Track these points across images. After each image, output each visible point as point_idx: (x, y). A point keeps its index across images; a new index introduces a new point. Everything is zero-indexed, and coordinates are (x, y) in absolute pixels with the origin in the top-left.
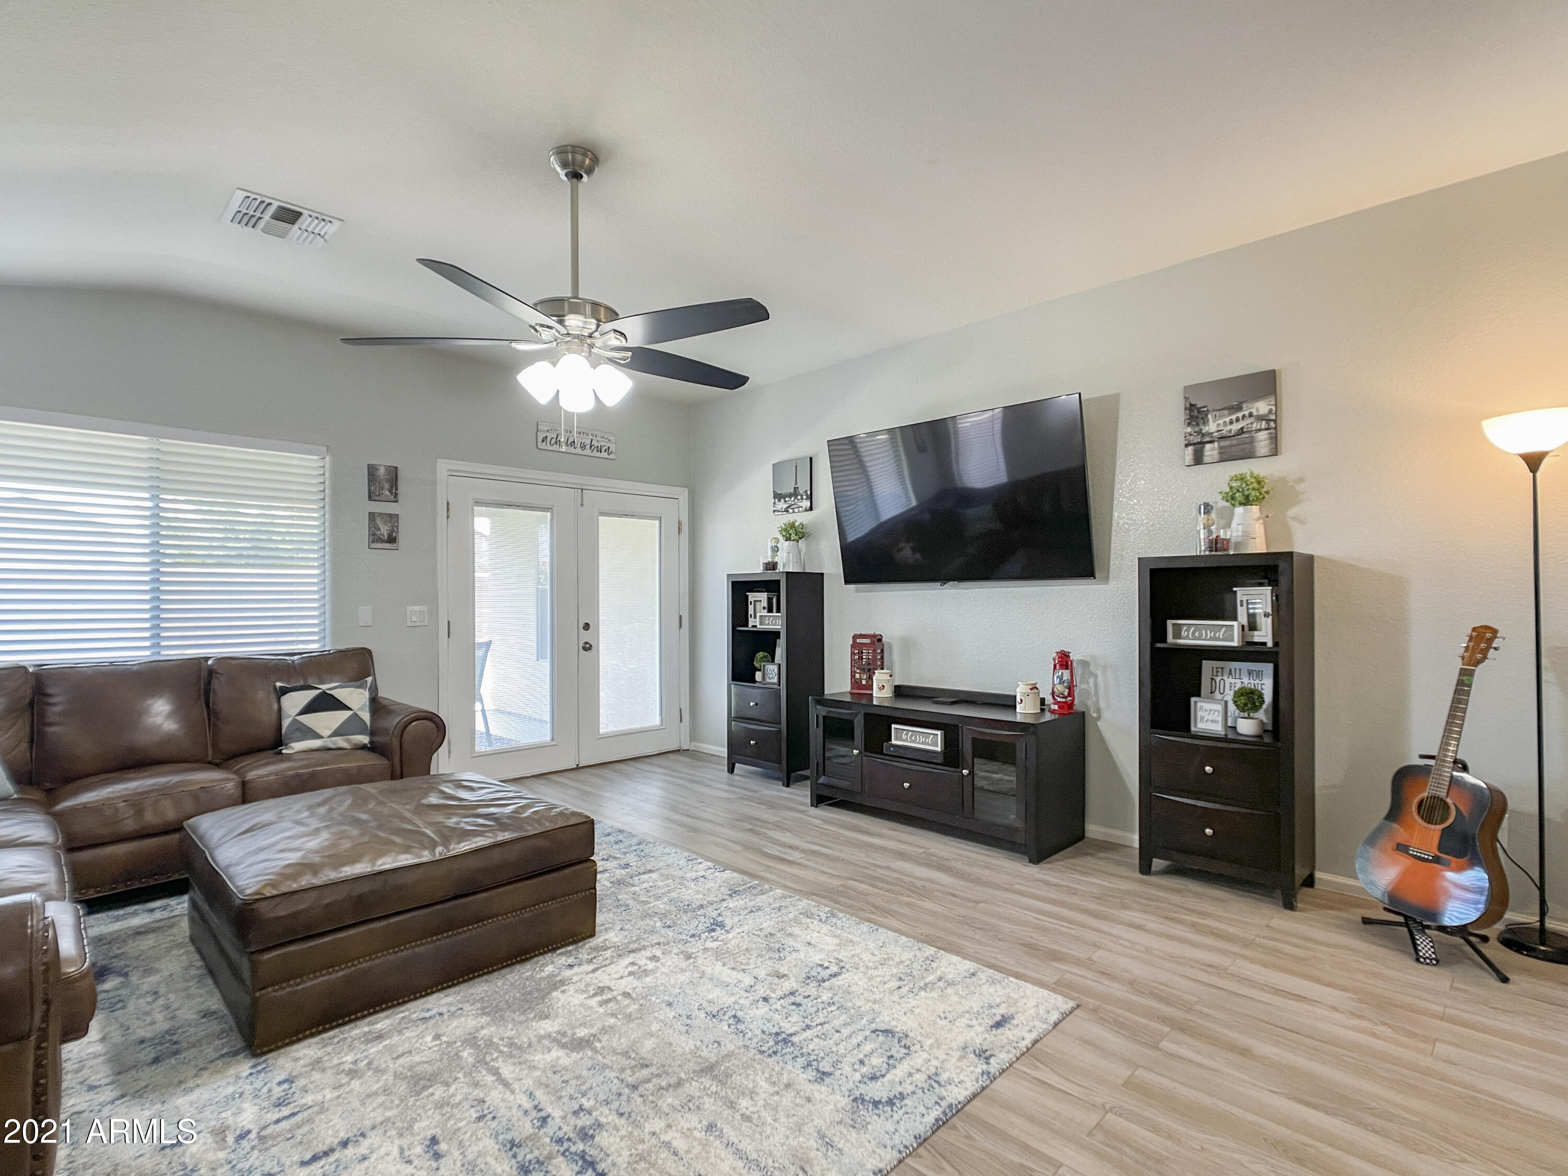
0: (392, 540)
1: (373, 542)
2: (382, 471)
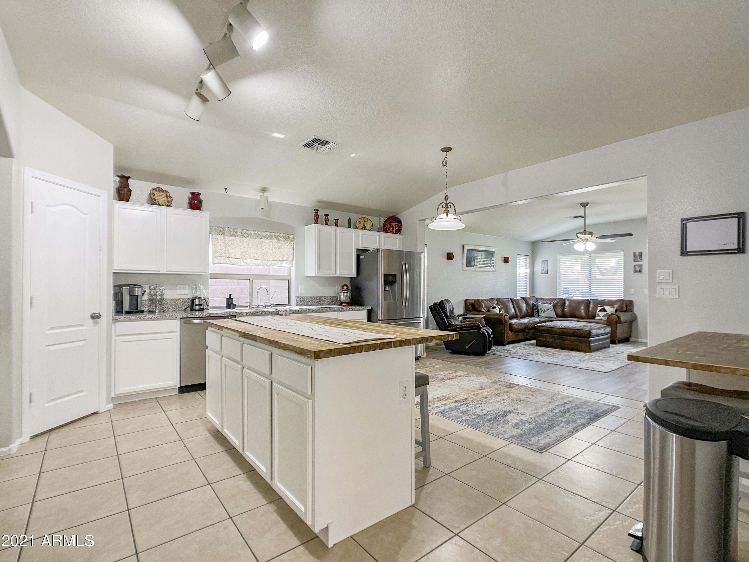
0: (640, 271)
1: (635, 272)
2: (637, 254)
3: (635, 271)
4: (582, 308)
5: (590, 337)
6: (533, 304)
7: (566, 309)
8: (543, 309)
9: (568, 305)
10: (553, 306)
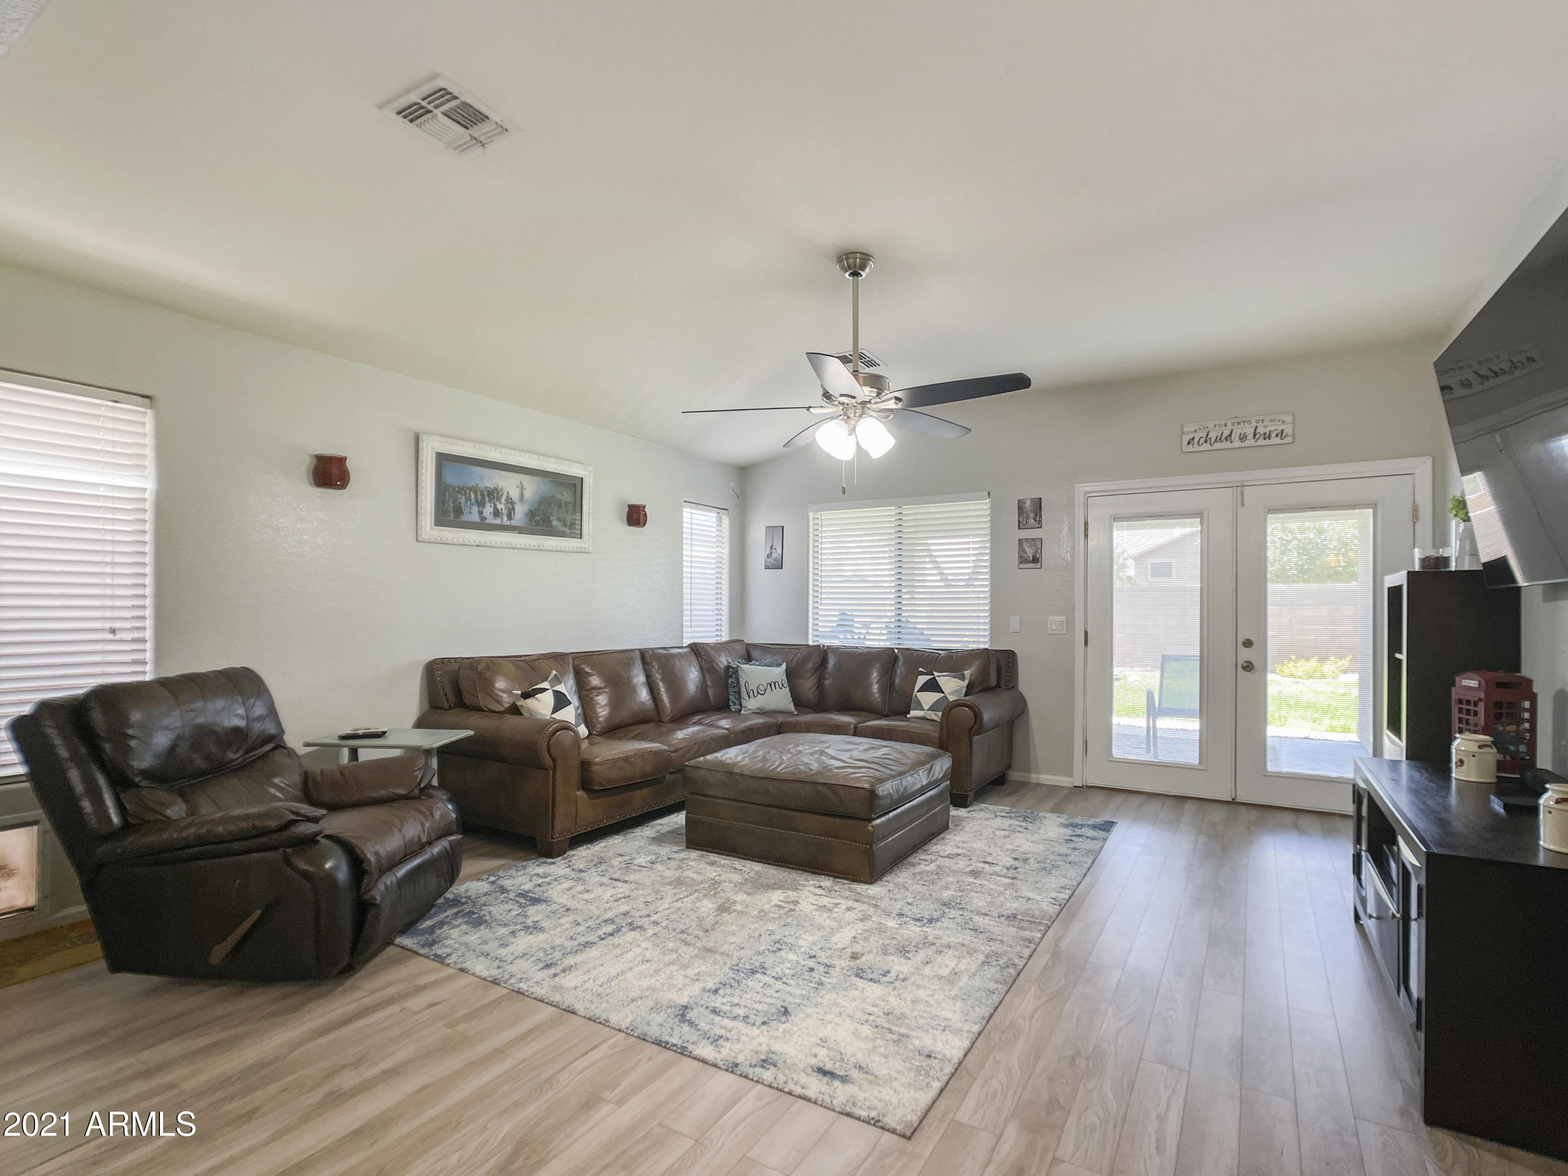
1: (1021, 563)
2: (1028, 504)
3: (1023, 560)
4: (875, 675)
5: (874, 816)
6: (728, 667)
7: (827, 682)
8: (753, 686)
9: (835, 665)
10: (789, 674)
